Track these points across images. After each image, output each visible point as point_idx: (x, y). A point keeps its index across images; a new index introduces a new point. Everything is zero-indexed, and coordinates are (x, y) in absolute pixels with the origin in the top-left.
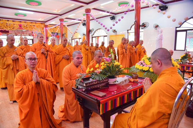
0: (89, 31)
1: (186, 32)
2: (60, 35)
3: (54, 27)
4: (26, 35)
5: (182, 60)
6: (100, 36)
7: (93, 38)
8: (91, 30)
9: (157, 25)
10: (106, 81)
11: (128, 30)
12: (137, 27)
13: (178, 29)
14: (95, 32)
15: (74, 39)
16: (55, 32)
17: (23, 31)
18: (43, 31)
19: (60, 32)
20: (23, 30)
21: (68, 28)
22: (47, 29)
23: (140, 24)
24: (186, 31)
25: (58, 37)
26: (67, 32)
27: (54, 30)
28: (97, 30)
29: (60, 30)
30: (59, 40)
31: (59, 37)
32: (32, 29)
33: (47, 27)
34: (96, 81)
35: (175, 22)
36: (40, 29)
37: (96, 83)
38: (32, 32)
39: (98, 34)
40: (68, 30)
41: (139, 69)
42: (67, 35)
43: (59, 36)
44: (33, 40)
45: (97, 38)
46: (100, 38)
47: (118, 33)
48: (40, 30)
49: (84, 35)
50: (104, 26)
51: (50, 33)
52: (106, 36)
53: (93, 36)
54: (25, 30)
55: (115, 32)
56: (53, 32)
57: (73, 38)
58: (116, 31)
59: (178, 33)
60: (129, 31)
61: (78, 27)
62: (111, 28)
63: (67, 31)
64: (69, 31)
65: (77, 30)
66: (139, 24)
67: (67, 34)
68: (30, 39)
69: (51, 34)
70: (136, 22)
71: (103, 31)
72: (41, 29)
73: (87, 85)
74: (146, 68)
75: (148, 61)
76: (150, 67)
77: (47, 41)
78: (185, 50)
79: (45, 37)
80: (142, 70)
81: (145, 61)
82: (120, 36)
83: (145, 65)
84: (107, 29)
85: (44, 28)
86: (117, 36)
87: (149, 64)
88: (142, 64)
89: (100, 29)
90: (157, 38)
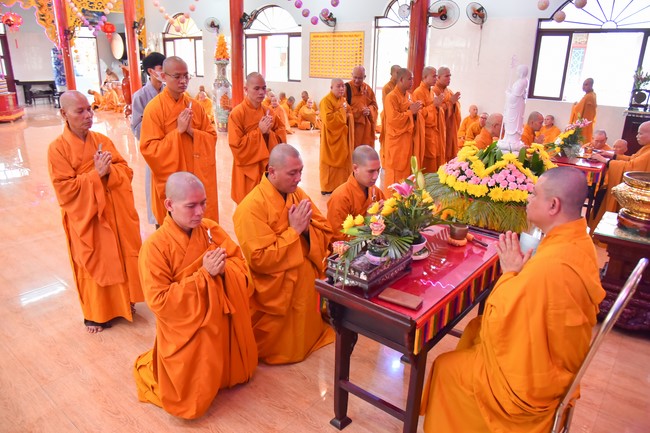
0: (240, 20)
1: (567, 37)
5: (566, 149)
6: (270, 34)
8: (249, 13)
9: (478, 7)
11: (377, 18)
13: (545, 25)
15: (172, 39)
16: (95, 10)
18: (45, 2)
19: (120, 12)
23: (428, 8)
24: (569, 33)
25: (109, 29)
27: (92, 1)
28: (263, 9)
35: (547, 10)
37: (389, 266)
39: (267, 24)
43: (113, 27)
44: (4, 39)
45: (260, 38)
46: (269, 39)
47: (341, 27)
51: (79, 14)
52: (298, 35)
53: (248, 32)
55: (331, 23)
56: (90, 9)
57: (167, 36)
58: (335, 20)
59: (545, 39)
60: (381, 22)
65: (192, 9)
66: (425, 6)
69: (83, 17)
71: (285, 14)
73: (373, 277)
74: (478, 190)
75: (481, 164)
76: (492, 187)
77: (67, 46)
78: (560, 99)
79: (58, 31)
80: (464, 195)
81: (471, 163)
82: (349, 38)
83: (474, 177)
84: (310, 17)
86: (337, 38)
87: (485, 176)
88: (462, 173)
89: (273, 6)
90: (510, 91)
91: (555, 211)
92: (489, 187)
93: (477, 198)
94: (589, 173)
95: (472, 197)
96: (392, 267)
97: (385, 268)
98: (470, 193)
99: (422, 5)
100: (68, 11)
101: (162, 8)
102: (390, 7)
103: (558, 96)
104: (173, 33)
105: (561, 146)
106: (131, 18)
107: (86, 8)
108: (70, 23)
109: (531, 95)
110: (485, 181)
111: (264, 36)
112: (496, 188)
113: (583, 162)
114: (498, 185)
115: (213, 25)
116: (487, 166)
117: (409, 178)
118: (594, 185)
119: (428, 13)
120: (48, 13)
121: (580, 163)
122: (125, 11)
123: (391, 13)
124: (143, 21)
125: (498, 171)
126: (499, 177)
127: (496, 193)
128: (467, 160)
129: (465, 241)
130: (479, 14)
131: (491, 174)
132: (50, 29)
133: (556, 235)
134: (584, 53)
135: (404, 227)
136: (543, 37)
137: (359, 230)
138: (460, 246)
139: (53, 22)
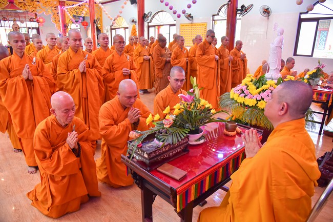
0: (143, 17)
1: (316, 22)
2: (88, 20)
3: (77, 5)
4: (24, 20)
5: (311, 81)
6: (161, 25)
7: (150, 28)
8: (147, 14)
9: (266, 8)
10: (185, 141)
11: (213, 16)
12: (231, 12)
13: (303, 16)
14: (153, 17)
15: (115, 29)
16: (79, 15)
17: (17, 13)
18: (56, 12)
19: (88, 16)
20: (18, 11)
21: (104, 10)
22: (64, 9)
23: (237, 7)
24: (317, 20)
25: (85, 24)
26: (101, 16)
27: (77, 11)
28: (157, 13)
29: (88, 11)
30: (87, 30)
31: (87, 25)
32: (36, 8)
33: (64, 6)
34: (167, 146)
35: (301, 5)
36: (51, 8)
37: (167, 148)
38: (36, 15)
39: (159, 20)
40: (103, 12)
41: (239, 101)
42: (101, 22)
43: (87, 23)
44: (38, 29)
45: (157, 27)
46: (161, 28)
47: (195, 21)
48: (50, 11)
49: (133, 21)
50: (171, 8)
51: (71, 17)
52: (174, 25)
53: (150, 24)
54: (21, 11)
55: (191, 19)
56: (76, 15)
57: (112, 27)
58: (192, 17)
59: (303, 24)
60: (216, 18)
61: (123, 7)
62: (184, 12)
63: (101, 12)
64: (107, 14)
65: (121, 13)
66: (235, 6)
67: (101, 19)
68: (33, 28)
69: (73, 19)
70: (230, 3)
71: (169, 15)
72: (53, 8)
73: (151, 156)
74: (250, 102)
75: (254, 87)
76: (259, 100)
77: (65, 32)
78: (312, 56)
79: (61, 25)
80: (243, 105)
81: (248, 86)
82: (199, 26)
83: (250, 94)
84: (177, 14)
85: (59, 6)
86: (193, 26)
87: (256, 94)
88: (243, 92)
89: (162, 11)
90: (273, 44)
91: (283, 112)
92: (257, 100)
93: (250, 107)
94: (325, 95)
95: (247, 106)
97: (164, 150)
98: (246, 104)
99: (233, 5)
100: (66, 16)
101: (107, 12)
102: (220, 10)
103: (310, 54)
104: (115, 26)
105: (308, 79)
106: (94, 16)
107: (75, 14)
108: (67, 21)
109: (295, 54)
110: (255, 96)
111: (159, 26)
112: (262, 101)
113: (321, 88)
114: (263, 99)
116: (257, 88)
117: (190, 91)
118: (328, 101)
119: (237, 9)
120: (57, 17)
121: (319, 88)
122: (90, 15)
123: (221, 13)
124: (99, 19)
125: (263, 91)
126: (264, 95)
127: (262, 104)
128: (246, 85)
129: (235, 132)
130: (267, 12)
131: (259, 93)
132: (58, 24)
133: (281, 130)
134: (327, 33)
135: (187, 123)
136: (302, 23)
137: (157, 124)
138: (232, 136)
139: (59, 21)
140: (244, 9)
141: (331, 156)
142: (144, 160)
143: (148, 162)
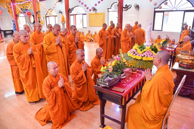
1: (163, 13)
5: (164, 45)
6: (77, 14)
7: (71, 16)
8: (71, 8)
9: (137, 5)
11: (108, 9)
13: (156, 10)
15: (48, 17)
16: (25, 8)
18: (10, 7)
19: (32, 9)
22: (15, 5)
23: (123, 6)
25: (29, 14)
27: (24, 6)
28: (75, 7)
33: (15, 3)
36: (6, 4)
39: (76, 11)
41: (133, 57)
45: (74, 15)
46: (77, 16)
47: (98, 12)
48: (6, 6)
51: (20, 10)
52: (85, 14)
57: (47, 16)
58: (96, 10)
60: (109, 10)
61: (55, 5)
70: (119, 4)
71: (82, 8)
72: (8, 4)
73: (110, 84)
74: (139, 58)
76: (143, 57)
77: (17, 19)
78: (162, 30)
79: (14, 15)
80: (135, 59)
81: (137, 50)
82: (100, 15)
83: (138, 54)
84: (89, 9)
85: (11, 3)
86: (97, 15)
87: (141, 54)
88: (134, 53)
89: (78, 6)
90: (147, 29)
92: (142, 57)
93: (139, 60)
94: (170, 51)
95: (137, 60)
96: (115, 81)
97: (113, 81)
100: (17, 9)
102: (112, 5)
103: (161, 30)
105: (162, 44)
106: (36, 11)
107: (22, 8)
108: (17, 13)
109: (153, 30)
110: (141, 55)
111: (75, 15)
114: (145, 56)
115: (60, 12)
116: (141, 51)
117: (119, 55)
118: (172, 55)
120: (11, 10)
121: (168, 49)
122: (34, 9)
123: (112, 7)
124: (39, 11)
125: (144, 52)
126: (145, 54)
127: (144, 58)
128: (136, 49)
129: (136, 72)
130: (137, 7)
131: (143, 53)
132: (11, 14)
133: (161, 69)
134: (168, 17)
135: (118, 69)
136: (156, 13)
137: (105, 70)
138: (135, 74)
139: (12, 12)
140: (127, 7)
141: (176, 80)
142: (106, 86)
143: (108, 86)
